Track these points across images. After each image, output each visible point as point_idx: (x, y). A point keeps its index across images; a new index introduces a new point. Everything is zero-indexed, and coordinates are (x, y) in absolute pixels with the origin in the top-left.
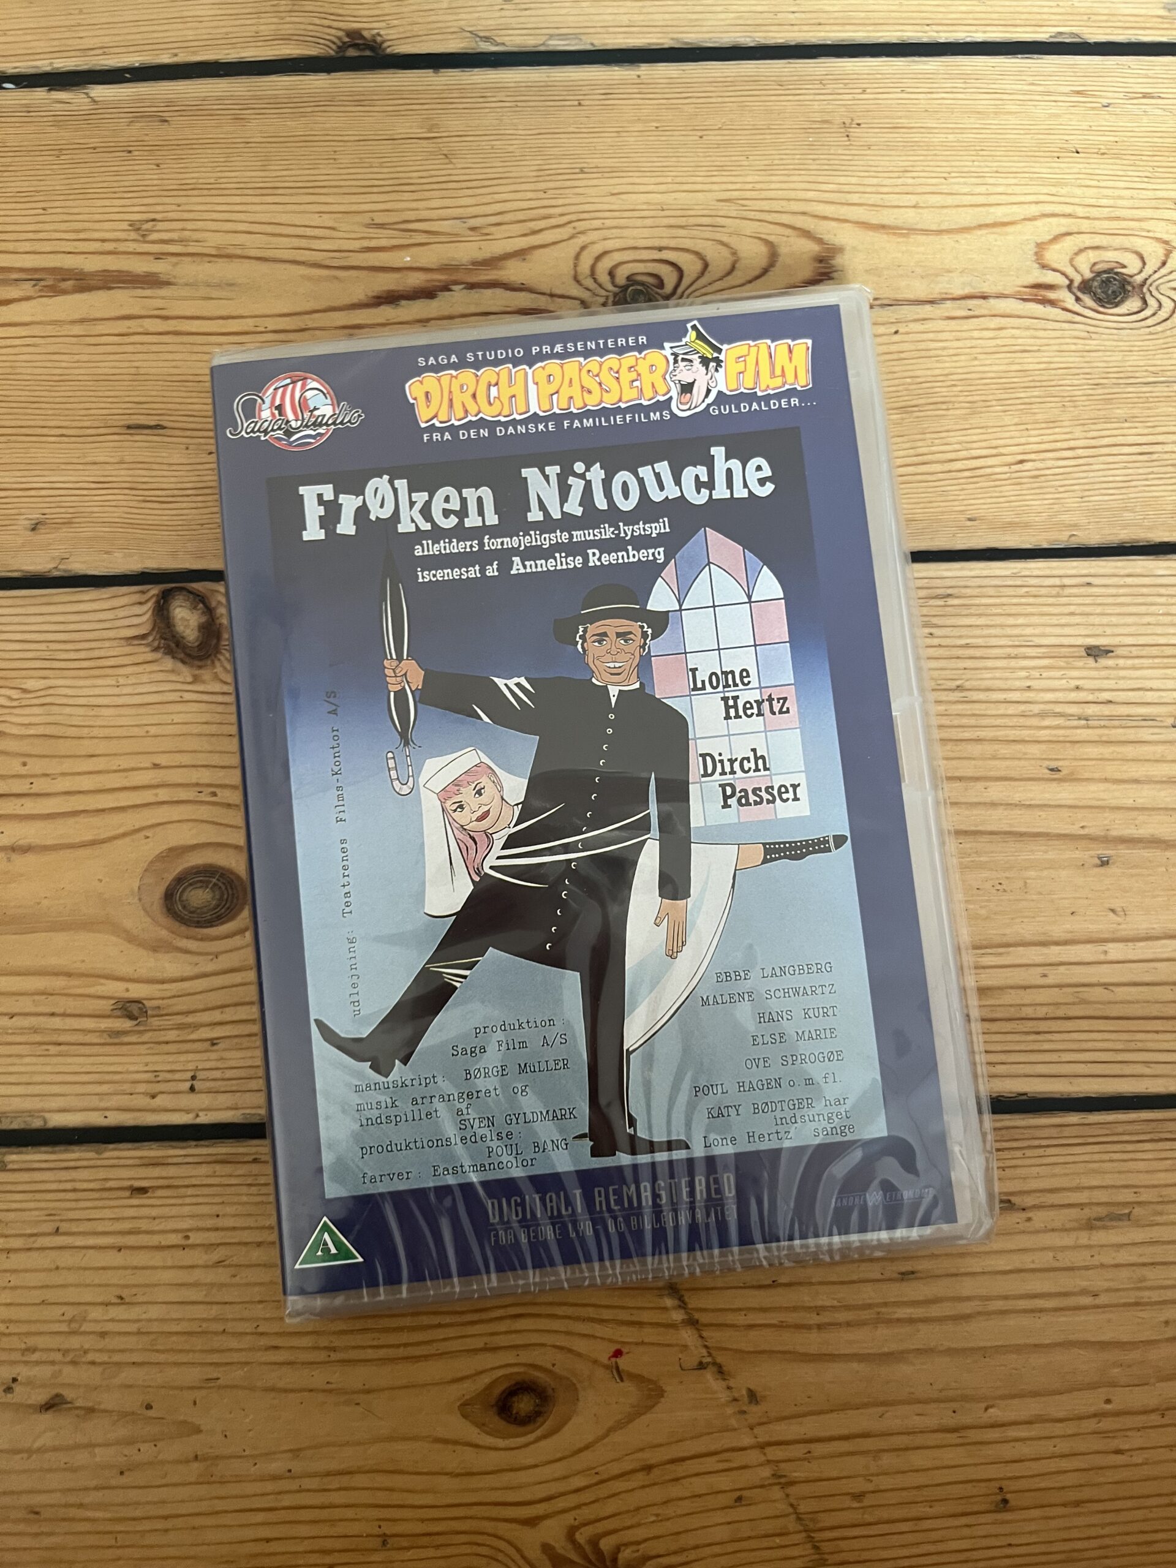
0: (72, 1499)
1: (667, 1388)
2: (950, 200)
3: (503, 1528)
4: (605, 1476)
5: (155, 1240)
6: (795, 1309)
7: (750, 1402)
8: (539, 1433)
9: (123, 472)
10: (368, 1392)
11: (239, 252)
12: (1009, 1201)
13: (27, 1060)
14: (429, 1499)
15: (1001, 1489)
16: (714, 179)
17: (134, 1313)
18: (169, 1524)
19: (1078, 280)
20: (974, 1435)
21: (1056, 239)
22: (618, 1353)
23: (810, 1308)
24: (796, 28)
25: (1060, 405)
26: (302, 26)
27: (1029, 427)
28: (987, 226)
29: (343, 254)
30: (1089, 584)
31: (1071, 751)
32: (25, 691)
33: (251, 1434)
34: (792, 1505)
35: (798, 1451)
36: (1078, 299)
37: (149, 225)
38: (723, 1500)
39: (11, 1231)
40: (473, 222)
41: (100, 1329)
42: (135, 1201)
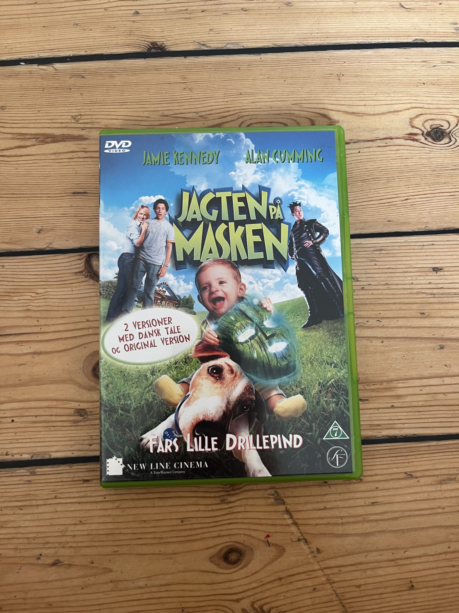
0: (64, 599)
1: (286, 549)
2: (377, 103)
3: (227, 603)
4: (265, 582)
5: (93, 499)
6: (333, 517)
7: (318, 553)
8: (239, 567)
9: (72, 210)
10: (175, 554)
11: (113, 126)
12: (411, 475)
13: (42, 433)
14: (199, 594)
15: (411, 582)
16: (290, 96)
17: (86, 527)
18: (100, 607)
19: (425, 131)
20: (401, 562)
21: (417, 116)
22: (268, 536)
23: (339, 517)
24: (319, 39)
25: (420, 178)
26: (134, 41)
27: (409, 186)
28: (391, 112)
29: (152, 127)
30: (433, 244)
31: (428, 307)
32: (37, 293)
33: (131, 571)
34: (334, 591)
35: (336, 570)
36: (426, 139)
37: (79, 117)
38: (309, 590)
39: (38, 498)
40: (200, 114)
41: (73, 534)
42: (85, 485)
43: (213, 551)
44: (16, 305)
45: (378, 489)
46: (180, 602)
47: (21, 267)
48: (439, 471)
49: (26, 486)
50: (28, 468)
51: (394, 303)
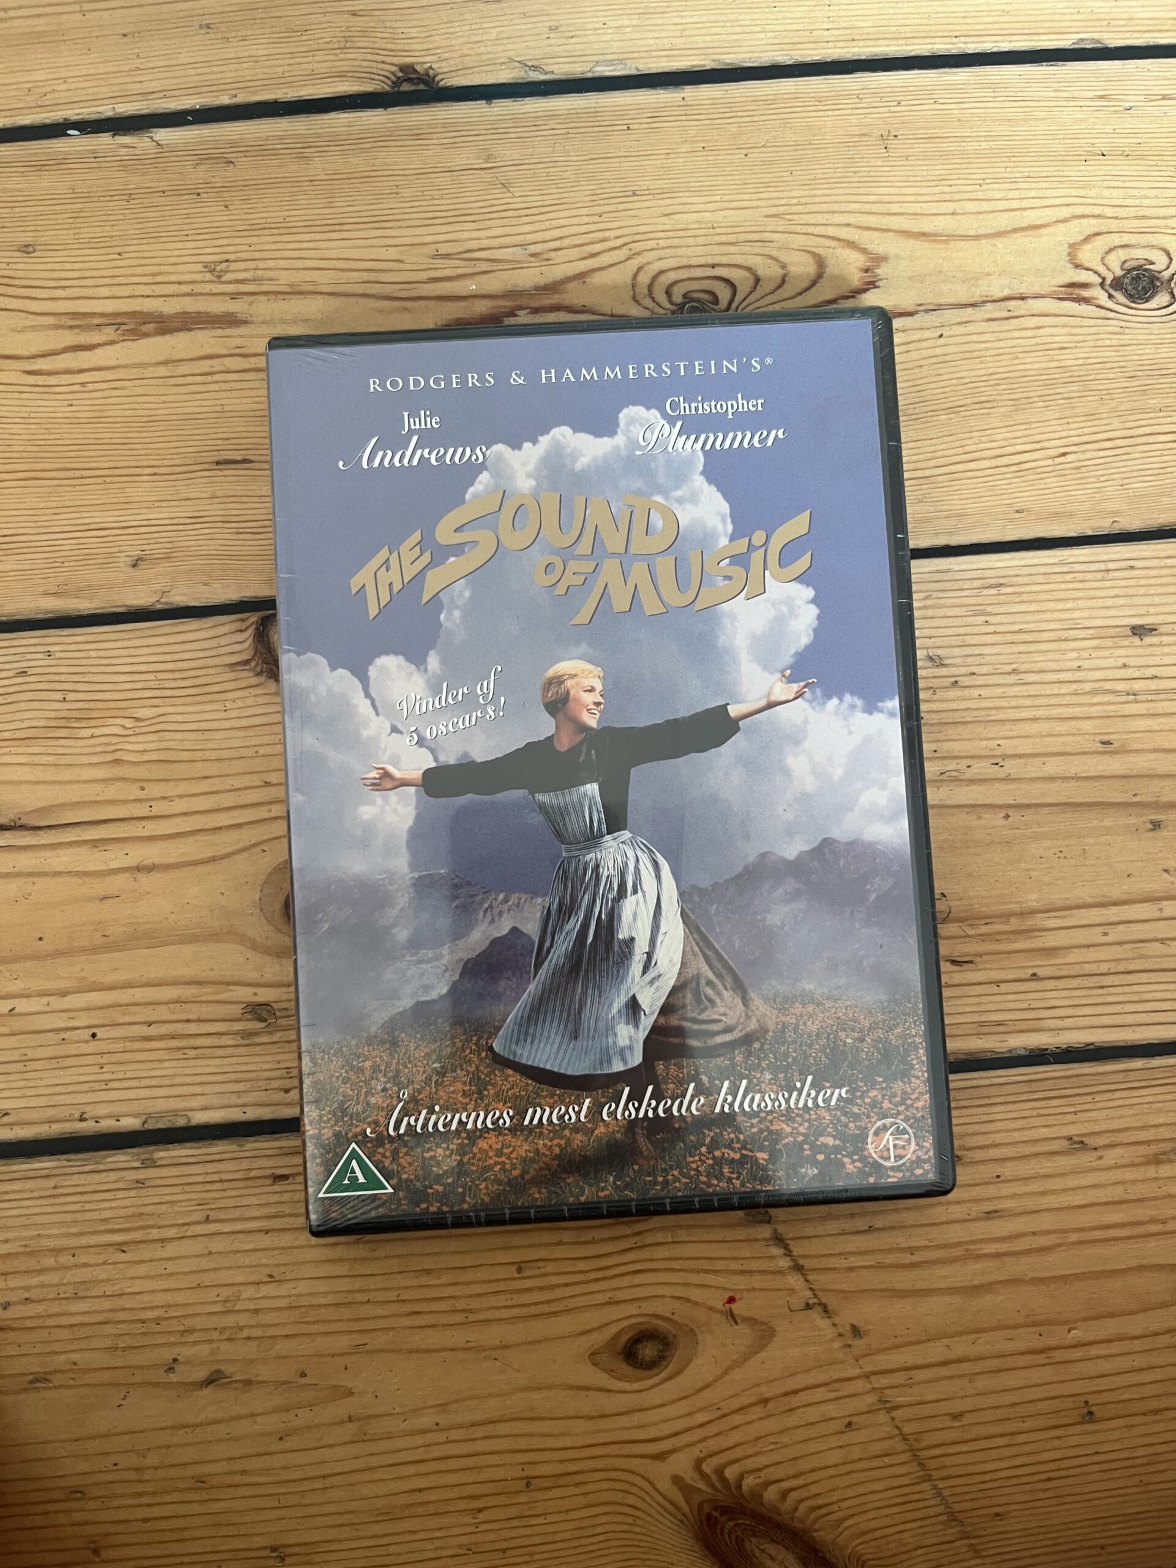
0: (237, 1466)
1: (778, 1328)
2: (985, 206)
3: (635, 1464)
4: (725, 1411)
6: (890, 1251)
7: (854, 1337)
8: (663, 1375)
9: (215, 507)
10: (505, 1347)
11: (310, 288)
12: (1082, 1142)
13: (166, 1064)
14: (564, 1442)
15: (1086, 1402)
16: (761, 196)
17: (285, 1289)
18: (328, 1482)
19: (1109, 277)
20: (1059, 1355)
21: (1087, 239)
22: (731, 1300)
23: (904, 1248)
24: (831, 45)
25: (1097, 398)
26: (357, 63)
28: (1022, 229)
29: (412, 286)
30: (1132, 567)
31: (1121, 725)
32: (137, 719)
33: (399, 1393)
34: (897, 1427)
35: (899, 1378)
36: (1110, 296)
37: (223, 266)
38: (835, 1426)
39: (166, 1223)
40: (533, 249)
41: (253, 1307)
42: (277, 1188)
43: (599, 1339)
44: (87, 750)
45: (1001, 1179)
46: (520, 1464)
47: (93, 654)
48: (1153, 1131)
49: (133, 1193)
50: (135, 1150)
51: (1035, 719)
